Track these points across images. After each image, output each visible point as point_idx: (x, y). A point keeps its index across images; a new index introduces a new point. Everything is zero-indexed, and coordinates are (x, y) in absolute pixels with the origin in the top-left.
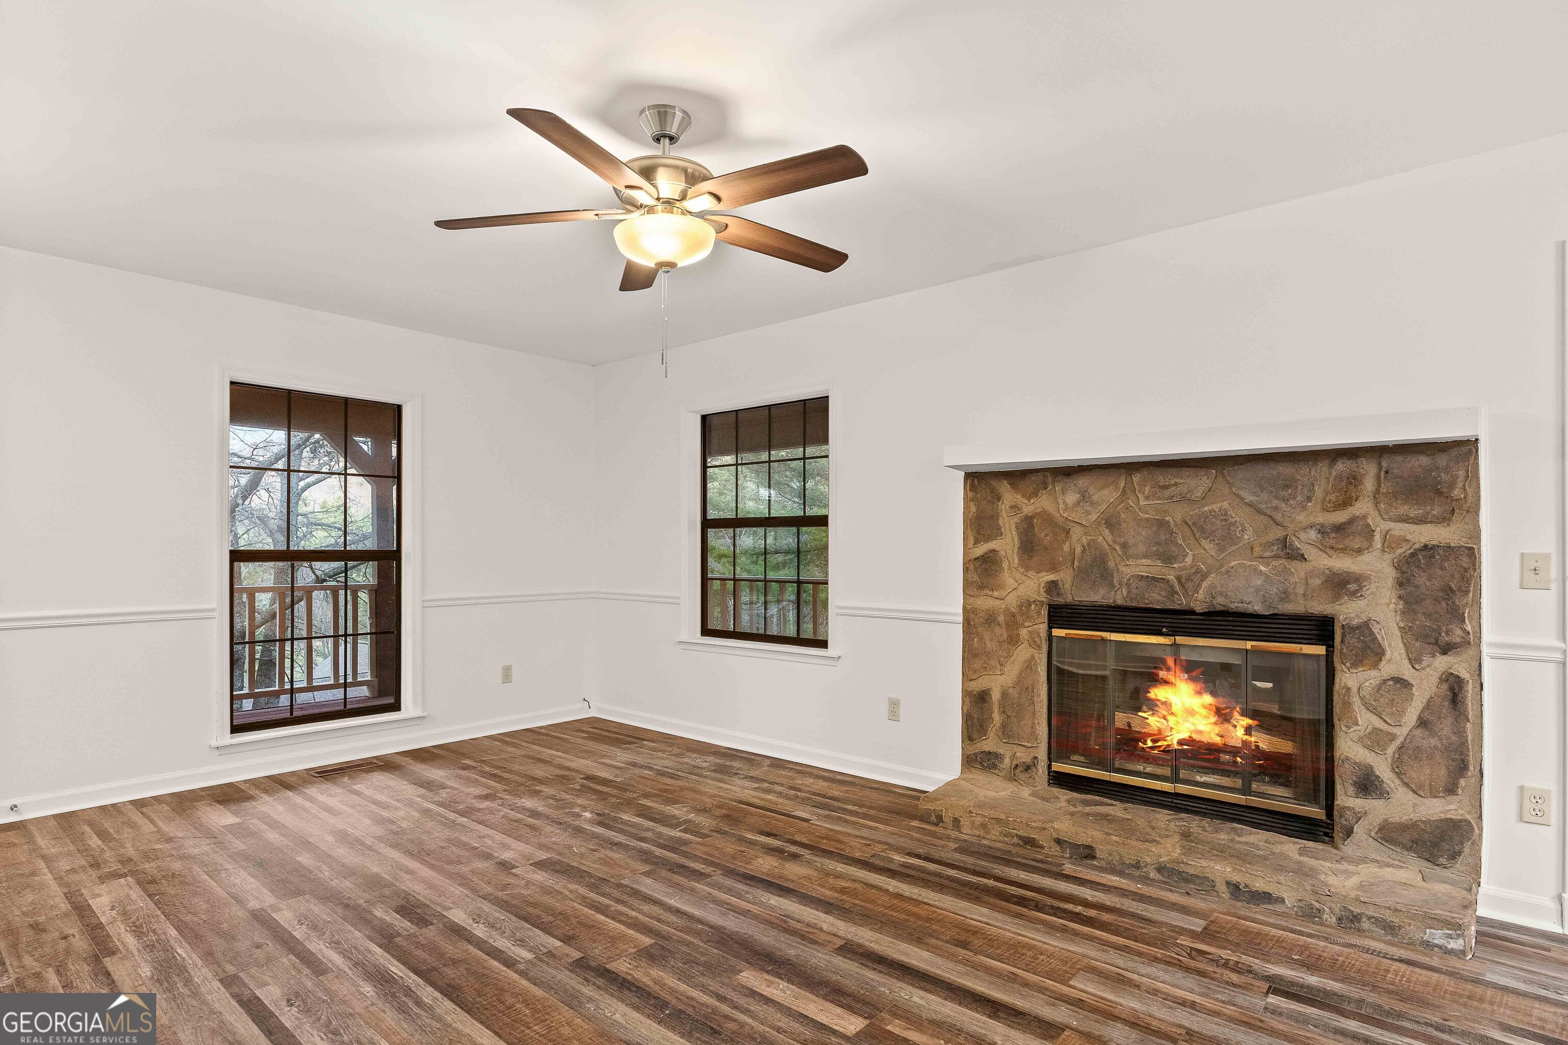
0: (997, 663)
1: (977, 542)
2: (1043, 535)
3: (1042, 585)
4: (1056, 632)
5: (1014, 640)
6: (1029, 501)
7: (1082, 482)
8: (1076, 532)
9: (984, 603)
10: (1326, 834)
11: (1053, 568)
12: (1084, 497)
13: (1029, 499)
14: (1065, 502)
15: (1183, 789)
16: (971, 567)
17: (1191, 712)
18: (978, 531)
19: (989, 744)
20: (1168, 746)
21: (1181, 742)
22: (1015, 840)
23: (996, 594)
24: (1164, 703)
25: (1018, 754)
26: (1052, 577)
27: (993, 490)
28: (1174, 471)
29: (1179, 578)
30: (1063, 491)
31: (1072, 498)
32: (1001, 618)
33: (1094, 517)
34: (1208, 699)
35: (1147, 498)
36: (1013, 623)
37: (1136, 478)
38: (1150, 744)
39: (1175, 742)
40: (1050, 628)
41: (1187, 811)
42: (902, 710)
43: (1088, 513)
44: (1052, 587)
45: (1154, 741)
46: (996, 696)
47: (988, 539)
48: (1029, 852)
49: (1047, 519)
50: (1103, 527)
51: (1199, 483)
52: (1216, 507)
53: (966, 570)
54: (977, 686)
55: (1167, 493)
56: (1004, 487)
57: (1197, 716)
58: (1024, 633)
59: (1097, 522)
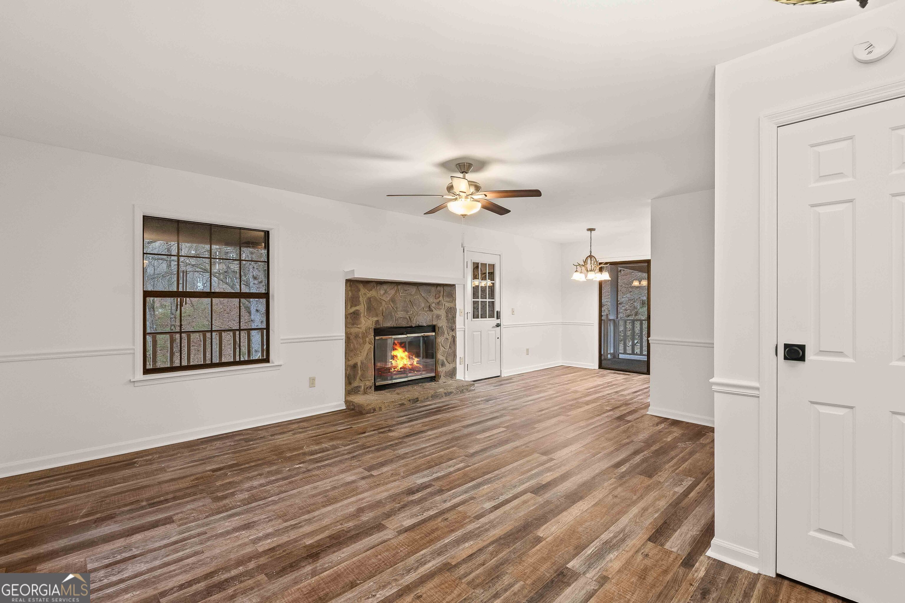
0: (359, 352)
1: (351, 307)
2: (374, 304)
3: (374, 322)
4: (377, 338)
5: (364, 343)
6: (369, 292)
7: (385, 287)
8: (384, 303)
9: (354, 330)
10: (434, 380)
11: (377, 316)
12: (386, 292)
13: (369, 291)
14: (380, 293)
15: (410, 379)
16: (349, 317)
17: (402, 358)
18: (352, 303)
19: (356, 384)
20: (398, 370)
21: (401, 368)
22: (398, 406)
23: (359, 326)
24: (396, 356)
25: (367, 384)
26: (376, 319)
27: (357, 287)
28: (408, 286)
29: (409, 317)
30: (380, 290)
31: (382, 292)
32: (360, 335)
33: (388, 299)
34: (406, 353)
35: (402, 293)
36: (364, 336)
37: (399, 287)
38: (393, 370)
39: (399, 368)
40: (375, 337)
41: (405, 386)
42: (317, 382)
43: (387, 297)
44: (377, 322)
45: (394, 369)
46: (359, 364)
47: (356, 306)
48: (403, 407)
49: (376, 299)
50: (391, 302)
51: (413, 290)
52: (416, 297)
53: (346, 318)
54: (351, 363)
55: (407, 292)
56: (361, 286)
57: (404, 359)
58: (367, 339)
59: (389, 301)
